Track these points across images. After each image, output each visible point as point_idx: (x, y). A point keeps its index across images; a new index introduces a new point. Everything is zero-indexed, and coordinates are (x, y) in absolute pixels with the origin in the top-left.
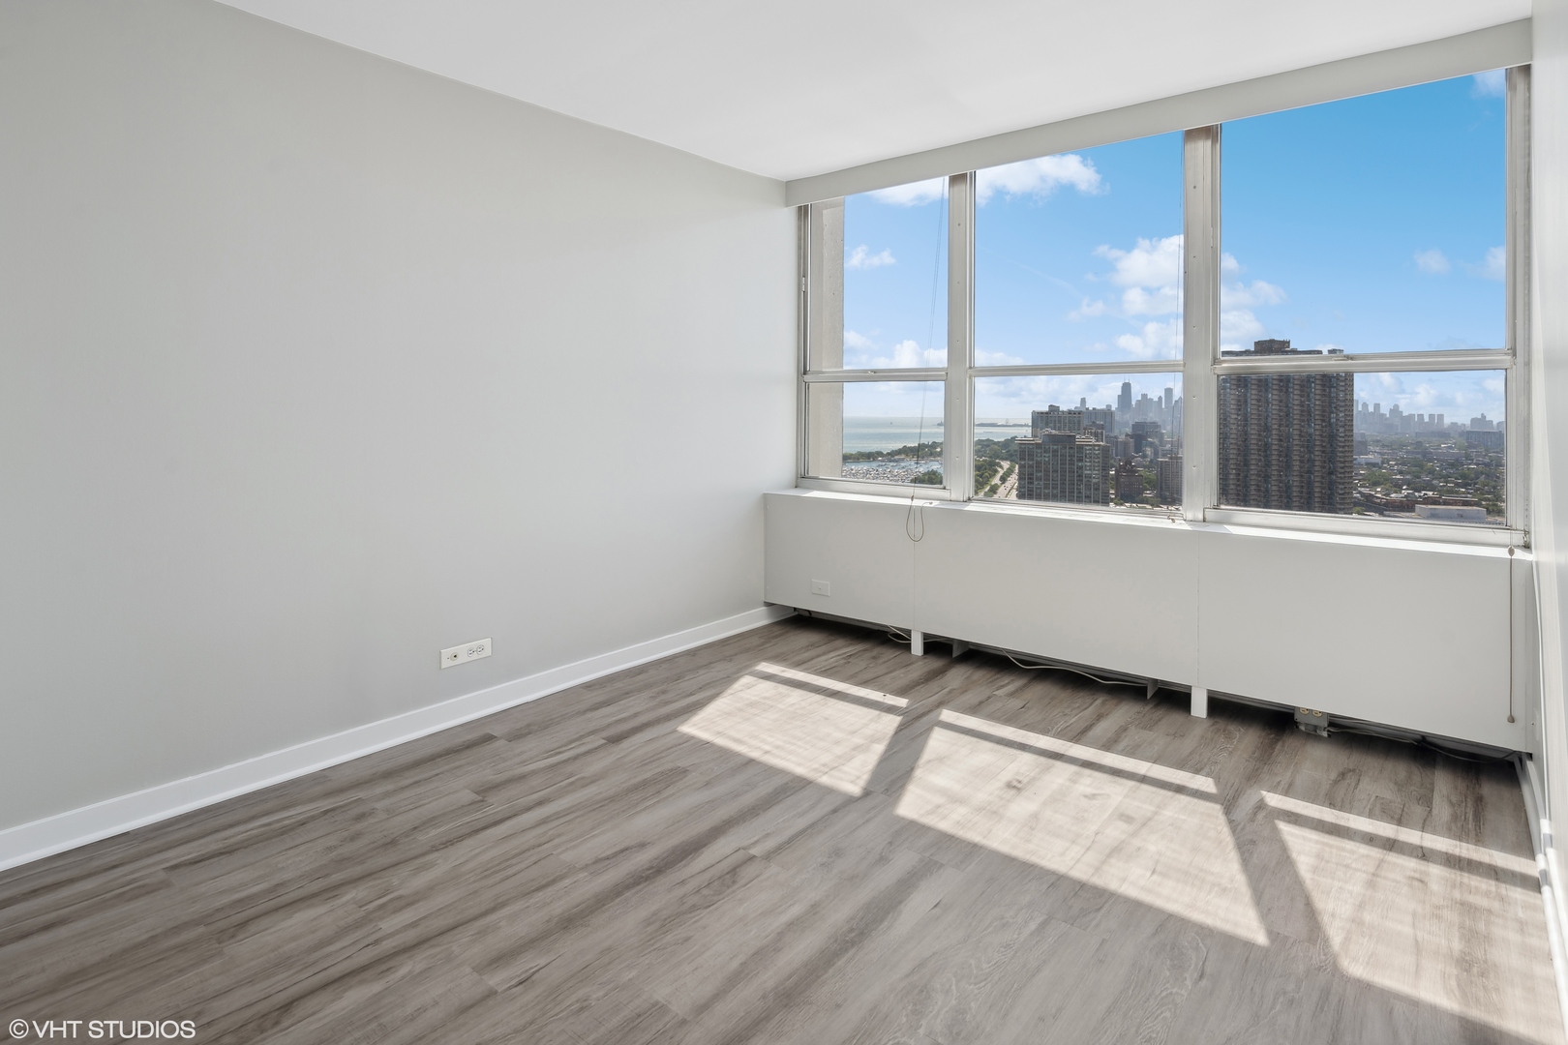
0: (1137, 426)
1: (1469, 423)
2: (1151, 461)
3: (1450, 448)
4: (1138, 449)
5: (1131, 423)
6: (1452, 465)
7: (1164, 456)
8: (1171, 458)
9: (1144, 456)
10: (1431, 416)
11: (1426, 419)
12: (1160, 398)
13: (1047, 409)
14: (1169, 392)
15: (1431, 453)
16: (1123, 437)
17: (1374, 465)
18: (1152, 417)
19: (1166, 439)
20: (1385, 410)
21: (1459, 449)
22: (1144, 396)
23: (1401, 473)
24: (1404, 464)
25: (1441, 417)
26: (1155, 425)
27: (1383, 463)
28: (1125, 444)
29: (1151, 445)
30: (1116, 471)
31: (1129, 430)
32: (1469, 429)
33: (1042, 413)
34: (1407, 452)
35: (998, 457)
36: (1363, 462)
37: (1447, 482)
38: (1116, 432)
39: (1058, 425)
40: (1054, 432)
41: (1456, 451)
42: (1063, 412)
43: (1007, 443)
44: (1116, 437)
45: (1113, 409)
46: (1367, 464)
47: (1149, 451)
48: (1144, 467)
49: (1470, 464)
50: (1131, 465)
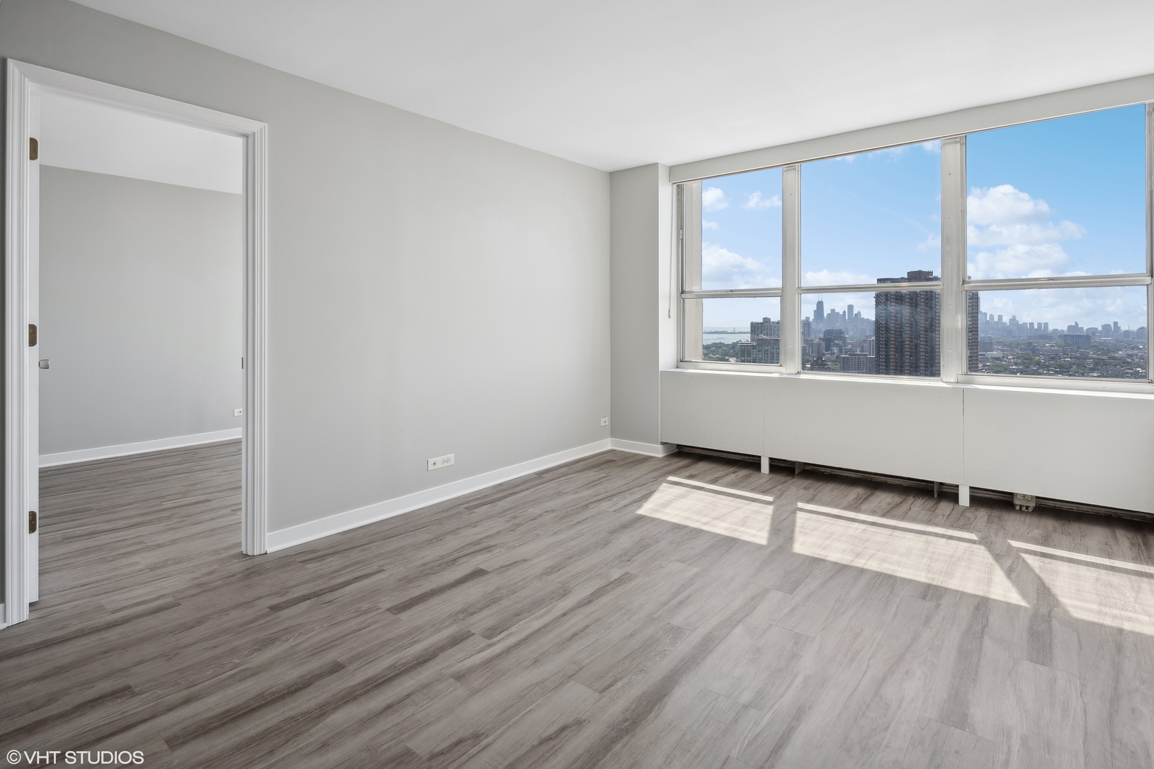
0: (828, 332)
1: (1066, 329)
2: (837, 357)
3: (1053, 346)
4: (828, 348)
5: (824, 330)
6: (1053, 359)
7: (846, 353)
8: (850, 355)
9: (832, 354)
10: (1039, 324)
11: (1036, 327)
12: (844, 312)
13: (761, 321)
14: (851, 307)
15: (1038, 350)
16: (817, 340)
17: (998, 359)
18: (838, 326)
19: (848, 341)
20: (1006, 319)
21: (1058, 347)
22: (833, 311)
23: (1016, 364)
24: (1018, 358)
25: (1046, 325)
26: (841, 332)
27: (1003, 357)
28: (819, 345)
29: (837, 345)
30: (811, 364)
31: (821, 336)
32: (1066, 333)
33: (758, 323)
34: (1021, 349)
35: (727, 355)
36: (989, 357)
37: (1049, 370)
38: (812, 337)
39: (769, 332)
40: (765, 337)
41: (1056, 348)
42: (773, 322)
43: (734, 345)
44: (811, 340)
45: (811, 320)
46: (992, 358)
47: (836, 350)
48: (832, 361)
49: (1066, 358)
50: (821, 360)
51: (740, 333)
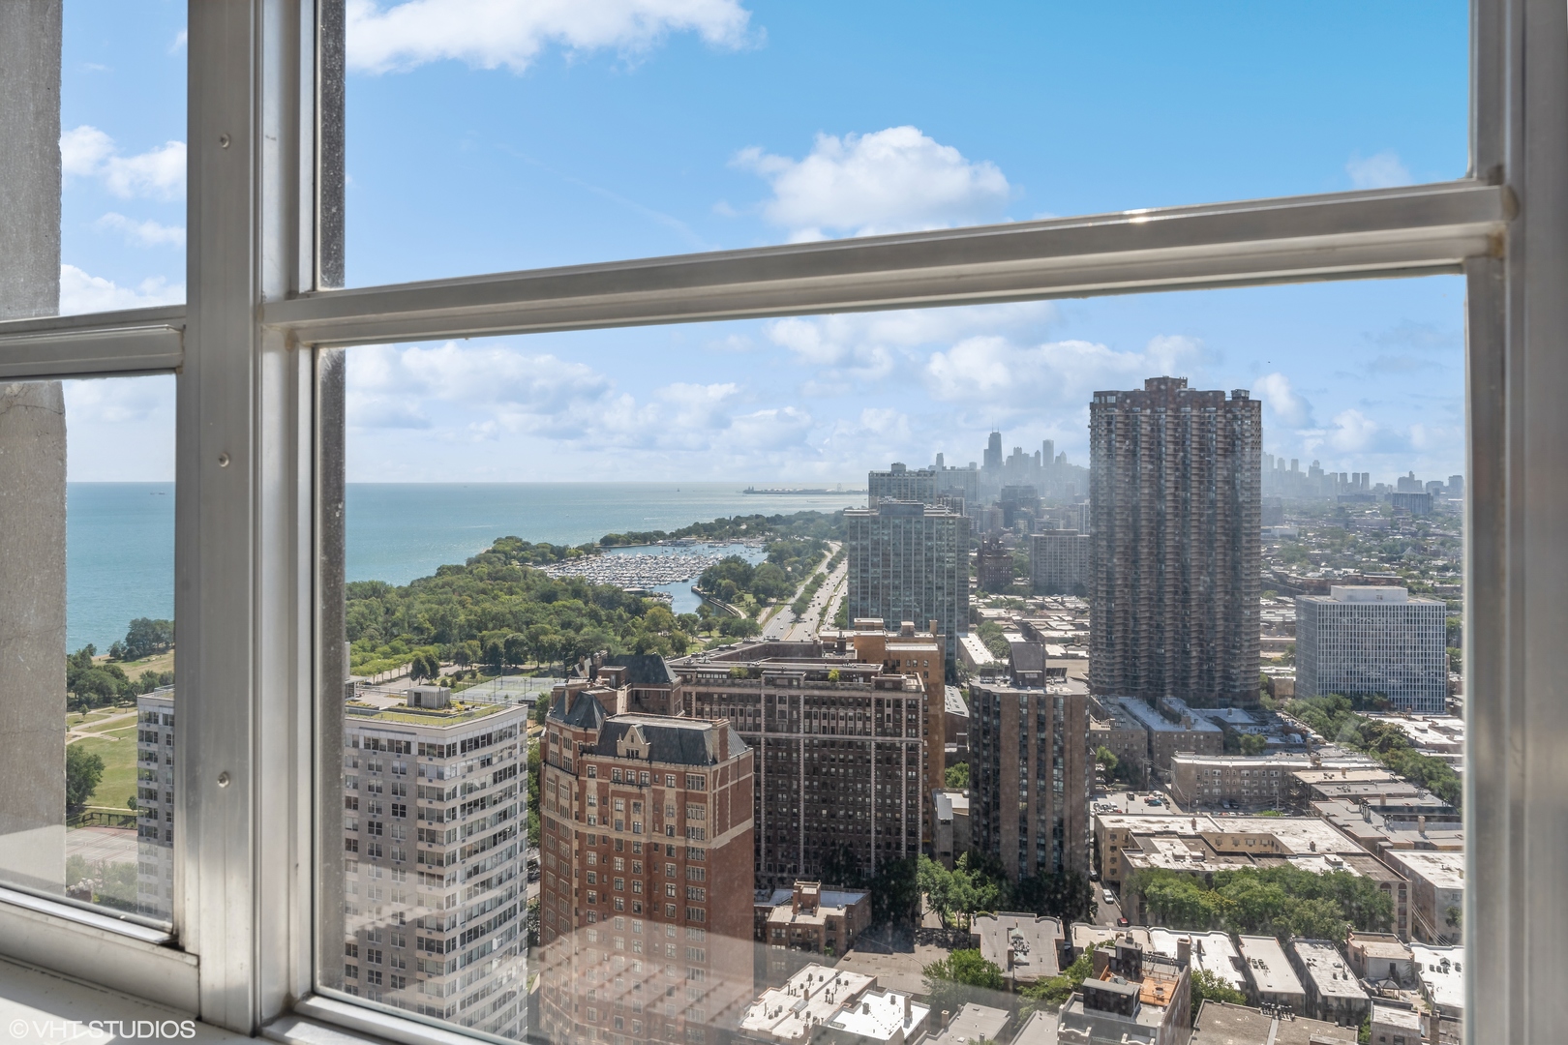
0: (1009, 492)
1: (1395, 484)
2: (1025, 538)
3: (1374, 514)
4: (1009, 521)
5: (1001, 487)
6: (1376, 536)
7: (1041, 530)
8: (1047, 533)
9: (1017, 531)
10: (1356, 476)
11: (1350, 480)
12: (1038, 453)
13: (889, 470)
14: (1048, 445)
15: (1354, 521)
16: (990, 506)
17: (1291, 537)
18: (1026, 479)
19: (1045, 507)
20: (1304, 468)
21: (1384, 515)
22: (1018, 450)
23: (1320, 546)
24: (1322, 535)
25: (1366, 476)
26: (1030, 489)
27: (1300, 535)
28: (993, 515)
29: (1025, 515)
30: (979, 552)
31: (997, 498)
32: (1396, 491)
33: (883, 475)
34: (1328, 520)
35: (825, 536)
36: (1278, 534)
37: (1370, 557)
38: (981, 500)
39: (903, 490)
40: (895, 501)
41: (1381, 518)
42: (910, 473)
43: (838, 517)
44: (980, 507)
45: (979, 467)
46: (1282, 536)
47: (1022, 524)
48: (1015, 545)
49: (1395, 534)
50: (997, 543)
51: (849, 493)
